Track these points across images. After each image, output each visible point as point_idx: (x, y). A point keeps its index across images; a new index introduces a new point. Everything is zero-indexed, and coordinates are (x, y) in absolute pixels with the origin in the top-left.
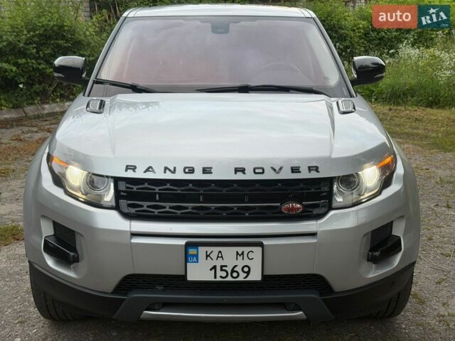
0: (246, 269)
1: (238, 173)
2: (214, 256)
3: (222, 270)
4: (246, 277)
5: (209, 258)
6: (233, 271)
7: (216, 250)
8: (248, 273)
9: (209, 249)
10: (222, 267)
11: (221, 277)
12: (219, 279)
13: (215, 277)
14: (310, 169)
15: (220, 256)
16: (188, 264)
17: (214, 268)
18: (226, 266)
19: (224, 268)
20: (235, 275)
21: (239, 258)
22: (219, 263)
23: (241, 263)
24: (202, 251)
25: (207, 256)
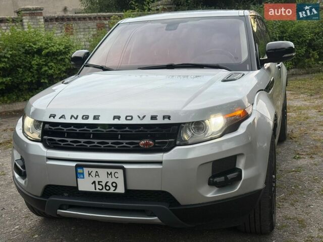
0: (114, 185)
1: (115, 119)
2: (93, 174)
3: (99, 184)
4: (114, 191)
5: (90, 176)
6: (106, 185)
7: (94, 170)
8: (116, 187)
9: (90, 170)
10: (99, 182)
11: (99, 189)
12: (98, 190)
13: (95, 189)
14: (164, 117)
15: (97, 175)
16: (78, 179)
17: (94, 182)
18: (101, 182)
19: (100, 183)
20: (108, 188)
21: (110, 177)
22: (97, 179)
23: (111, 180)
24: (86, 170)
25: (89, 174)
